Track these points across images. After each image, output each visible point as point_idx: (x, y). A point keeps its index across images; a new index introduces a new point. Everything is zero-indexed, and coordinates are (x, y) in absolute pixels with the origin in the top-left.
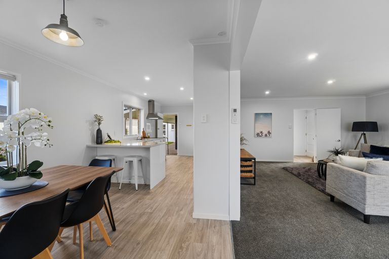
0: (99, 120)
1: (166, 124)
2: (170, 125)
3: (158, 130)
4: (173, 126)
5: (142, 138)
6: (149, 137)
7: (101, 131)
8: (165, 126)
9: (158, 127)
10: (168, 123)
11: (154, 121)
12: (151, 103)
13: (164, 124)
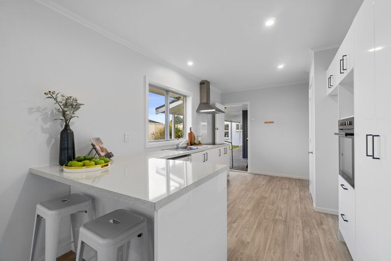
0: (69, 107)
1: (229, 123)
2: (234, 125)
3: (217, 132)
4: (238, 125)
5: (188, 144)
6: (200, 144)
7: (72, 133)
8: (227, 126)
9: (217, 126)
10: (231, 122)
11: (210, 116)
12: (204, 86)
13: (226, 123)
